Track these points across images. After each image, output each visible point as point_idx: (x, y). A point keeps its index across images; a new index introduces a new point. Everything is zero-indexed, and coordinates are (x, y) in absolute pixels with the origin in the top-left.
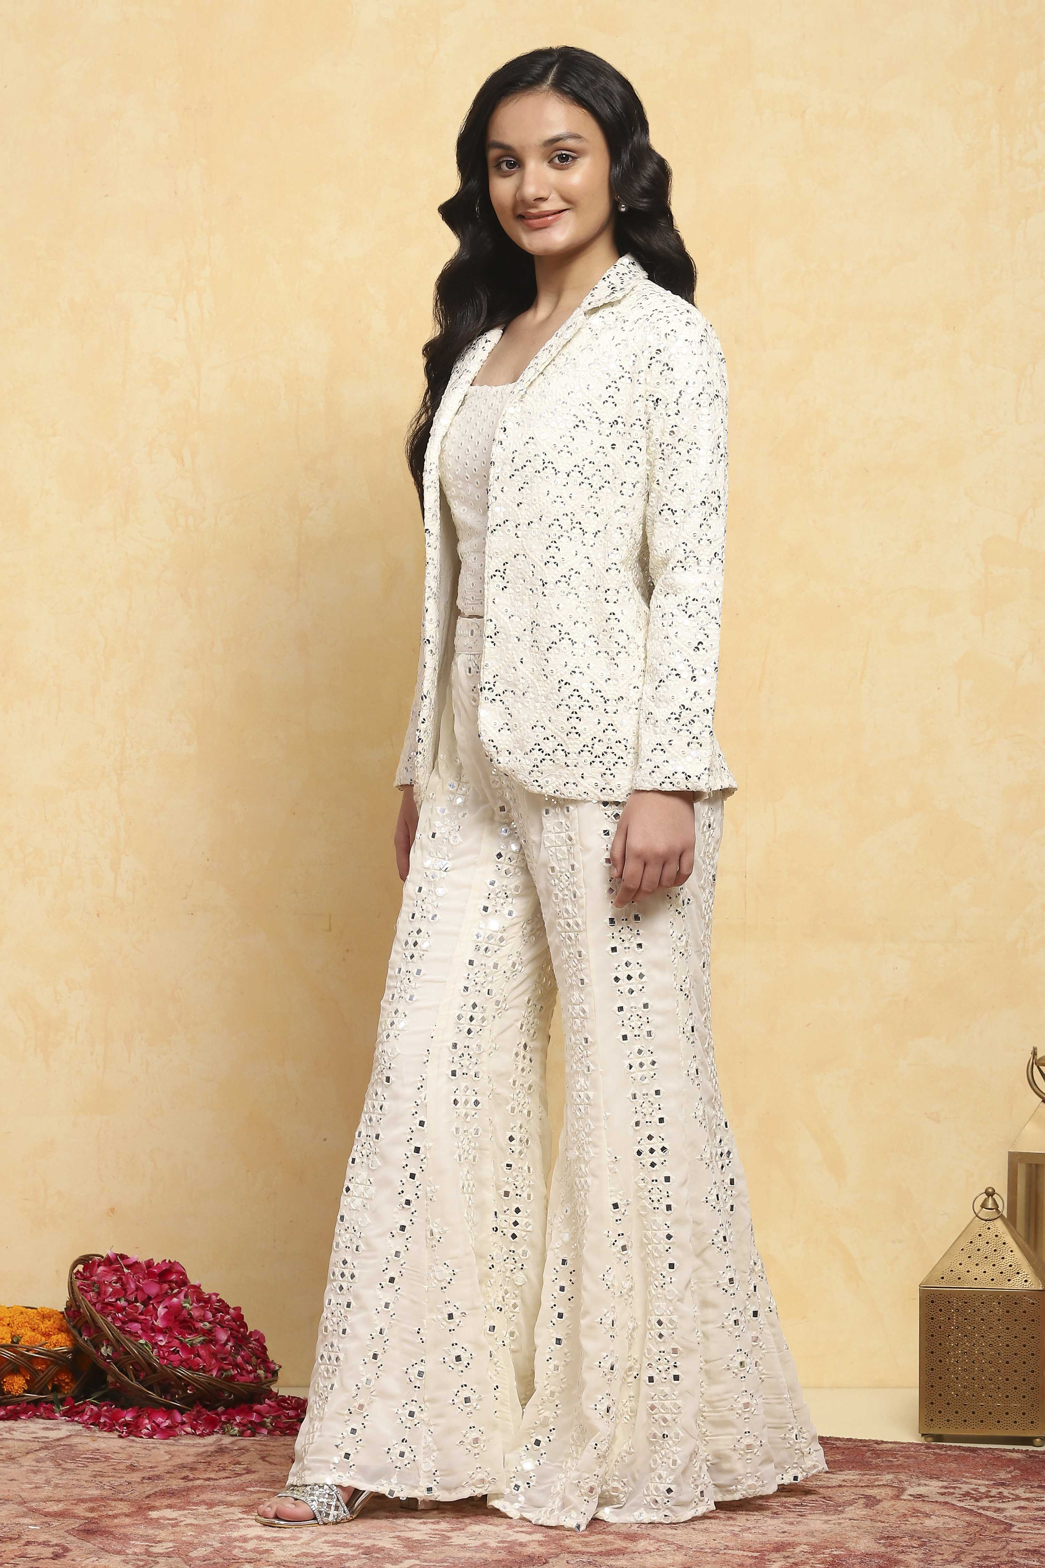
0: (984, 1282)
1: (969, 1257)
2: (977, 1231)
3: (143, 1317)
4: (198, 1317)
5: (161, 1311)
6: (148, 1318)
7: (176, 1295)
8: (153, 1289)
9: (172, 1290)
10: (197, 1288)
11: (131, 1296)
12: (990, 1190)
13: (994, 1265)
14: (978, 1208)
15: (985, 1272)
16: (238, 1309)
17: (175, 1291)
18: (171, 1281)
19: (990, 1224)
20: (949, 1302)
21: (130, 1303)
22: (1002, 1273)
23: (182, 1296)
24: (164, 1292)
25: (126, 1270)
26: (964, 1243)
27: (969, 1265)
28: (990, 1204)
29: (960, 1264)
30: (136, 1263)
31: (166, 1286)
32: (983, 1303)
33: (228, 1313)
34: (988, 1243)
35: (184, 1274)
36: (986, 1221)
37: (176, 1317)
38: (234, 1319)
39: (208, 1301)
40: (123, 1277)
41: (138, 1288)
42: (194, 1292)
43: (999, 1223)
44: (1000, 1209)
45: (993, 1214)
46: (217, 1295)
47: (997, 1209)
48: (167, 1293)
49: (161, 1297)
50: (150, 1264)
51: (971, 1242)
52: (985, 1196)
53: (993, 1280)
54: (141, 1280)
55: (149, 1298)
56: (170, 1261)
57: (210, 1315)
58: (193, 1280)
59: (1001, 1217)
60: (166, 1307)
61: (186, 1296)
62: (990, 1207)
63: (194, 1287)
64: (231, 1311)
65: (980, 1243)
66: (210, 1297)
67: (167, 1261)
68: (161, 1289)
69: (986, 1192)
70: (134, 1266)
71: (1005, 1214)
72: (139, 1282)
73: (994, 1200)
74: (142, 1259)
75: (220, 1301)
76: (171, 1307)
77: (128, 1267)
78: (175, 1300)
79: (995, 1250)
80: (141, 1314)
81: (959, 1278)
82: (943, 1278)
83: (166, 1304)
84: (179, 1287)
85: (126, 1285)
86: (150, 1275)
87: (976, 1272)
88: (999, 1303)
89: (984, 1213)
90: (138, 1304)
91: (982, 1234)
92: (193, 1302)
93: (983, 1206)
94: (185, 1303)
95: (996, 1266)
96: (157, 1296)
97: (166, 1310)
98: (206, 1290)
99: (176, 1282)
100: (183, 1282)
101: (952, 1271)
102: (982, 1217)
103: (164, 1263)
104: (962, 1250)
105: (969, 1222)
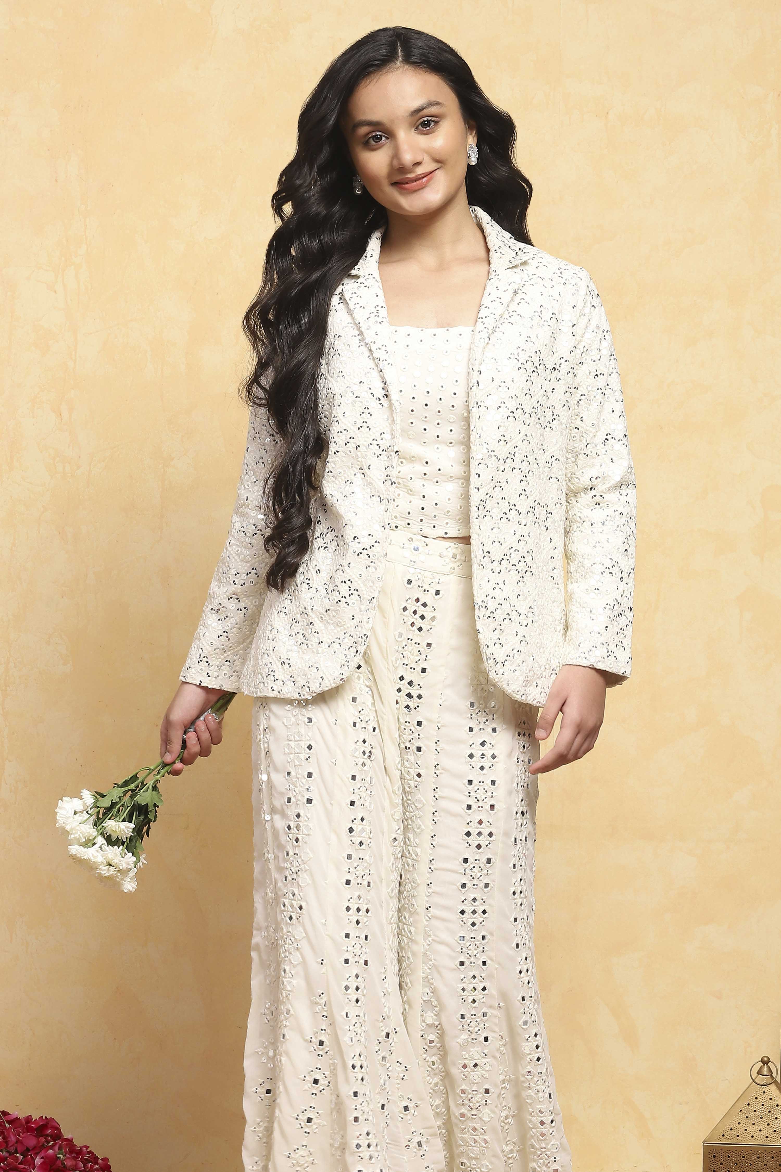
0: (759, 1139)
1: (747, 1117)
2: (754, 1094)
3: (22, 1166)
4: (70, 1166)
5: (38, 1161)
6: (26, 1167)
7: (52, 1147)
8: (31, 1141)
9: (48, 1142)
10: (70, 1141)
11: (12, 1148)
12: (766, 1059)
13: (768, 1125)
14: (754, 1075)
15: (760, 1130)
16: (106, 1160)
17: (51, 1144)
18: (48, 1135)
19: (765, 1089)
20: (729, 1157)
21: (11, 1154)
22: (775, 1131)
23: (56, 1148)
24: (40, 1144)
25: (7, 1125)
26: (742, 1105)
27: (746, 1124)
28: (765, 1071)
29: (739, 1123)
30: (17, 1119)
31: (42, 1139)
32: (758, 1158)
33: (97, 1164)
34: (763, 1105)
35: (58, 1129)
36: (762, 1085)
37: (51, 1166)
38: (101, 1168)
39: (80, 1152)
40: (5, 1131)
41: (18, 1141)
42: (67, 1145)
43: (773, 1087)
44: (774, 1075)
45: (768, 1080)
46: (87, 1147)
47: (771, 1076)
48: (43, 1144)
49: (38, 1149)
50: (28, 1119)
51: (749, 1104)
52: (761, 1064)
53: (767, 1137)
54: (21, 1134)
55: (28, 1150)
56: (46, 1117)
57: (81, 1164)
58: (67, 1135)
59: (775, 1082)
60: (42, 1158)
61: (60, 1149)
62: (765, 1073)
63: (67, 1140)
64: (100, 1161)
65: (756, 1105)
66: (81, 1149)
67: (44, 1118)
68: (38, 1142)
69: (762, 1061)
70: (15, 1121)
71: (778, 1080)
72: (19, 1136)
73: (769, 1067)
74: (22, 1116)
75: (90, 1152)
76: (46, 1157)
77: (9, 1122)
78: (51, 1151)
79: (769, 1112)
80: (21, 1163)
81: (738, 1136)
82: (723, 1135)
83: (42, 1155)
84: (54, 1140)
85: (7, 1138)
86: (29, 1129)
87: (753, 1130)
88: (773, 1158)
89: (760, 1079)
90: (18, 1155)
91: (758, 1097)
92: (66, 1153)
93: (759, 1073)
94: (59, 1154)
95: (771, 1125)
96: (34, 1148)
97: (42, 1160)
98: (78, 1143)
99: (51, 1136)
100: (57, 1136)
101: (731, 1129)
102: (759, 1082)
103: (41, 1119)
104: (741, 1111)
105: (747, 1086)
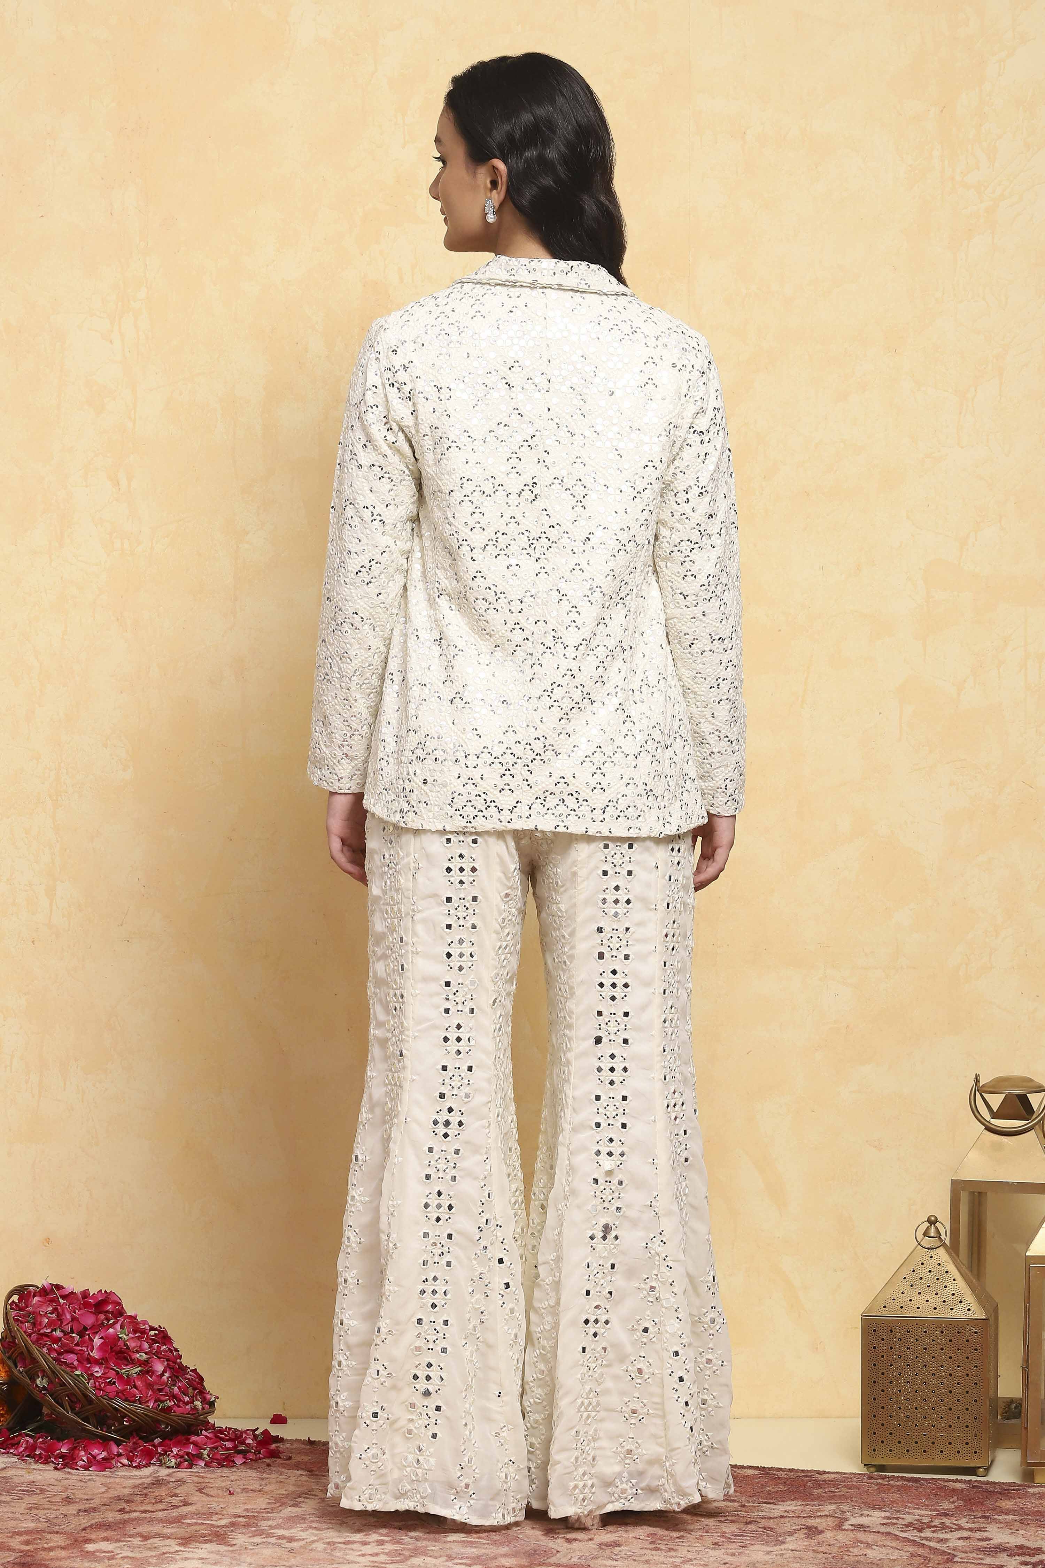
0: (926, 1311)
1: (912, 1286)
2: (919, 1259)
3: (79, 1348)
4: (134, 1348)
5: (97, 1341)
6: (84, 1348)
7: (112, 1326)
8: (89, 1320)
9: (108, 1320)
10: (133, 1318)
11: (67, 1327)
12: (933, 1218)
13: (937, 1294)
14: (920, 1236)
15: (927, 1301)
17: (112, 1321)
18: (107, 1312)
19: (932, 1252)
20: (892, 1331)
21: (66, 1333)
22: (944, 1301)
23: (118, 1326)
24: (100, 1323)
25: (61, 1301)
26: (906, 1272)
27: (911, 1293)
28: (932, 1232)
29: (903, 1293)
30: (72, 1293)
31: (102, 1317)
32: (926, 1332)
33: (165, 1344)
34: (930, 1271)
35: (120, 1304)
36: (929, 1249)
37: (112, 1348)
39: (144, 1331)
40: (59, 1307)
41: (74, 1319)
42: (130, 1322)
43: (941, 1251)
44: (943, 1237)
45: (935, 1242)
47: (939, 1238)
48: (102, 1323)
49: (97, 1328)
50: (85, 1294)
51: (914, 1271)
52: (927, 1224)
53: (935, 1309)
54: (77, 1311)
55: (85, 1329)
56: (105, 1291)
57: (146, 1346)
58: (130, 1311)
59: (944, 1245)
60: (102, 1338)
61: (122, 1327)
62: (932, 1235)
63: (130, 1317)
65: (923, 1271)
66: (146, 1327)
67: (103, 1292)
68: (97, 1320)
69: (929, 1221)
70: (70, 1296)
71: (948, 1242)
72: (75, 1313)
73: (937, 1228)
74: (78, 1289)
75: (157, 1331)
76: (106, 1337)
77: (63, 1297)
78: (111, 1330)
79: (938, 1279)
80: (77, 1345)
81: (902, 1307)
82: (885, 1307)
83: (102, 1335)
84: (115, 1318)
85: (62, 1315)
86: (87, 1305)
87: (919, 1300)
88: (942, 1332)
89: (926, 1242)
90: (74, 1335)
91: (925, 1262)
92: (129, 1332)
93: (925, 1234)
94: (121, 1333)
95: (939, 1295)
96: (92, 1327)
97: (102, 1340)
98: (142, 1319)
99: (112, 1313)
100: (120, 1312)
101: (894, 1299)
102: (925, 1245)
103: (100, 1293)
104: (905, 1278)
105: (912, 1250)
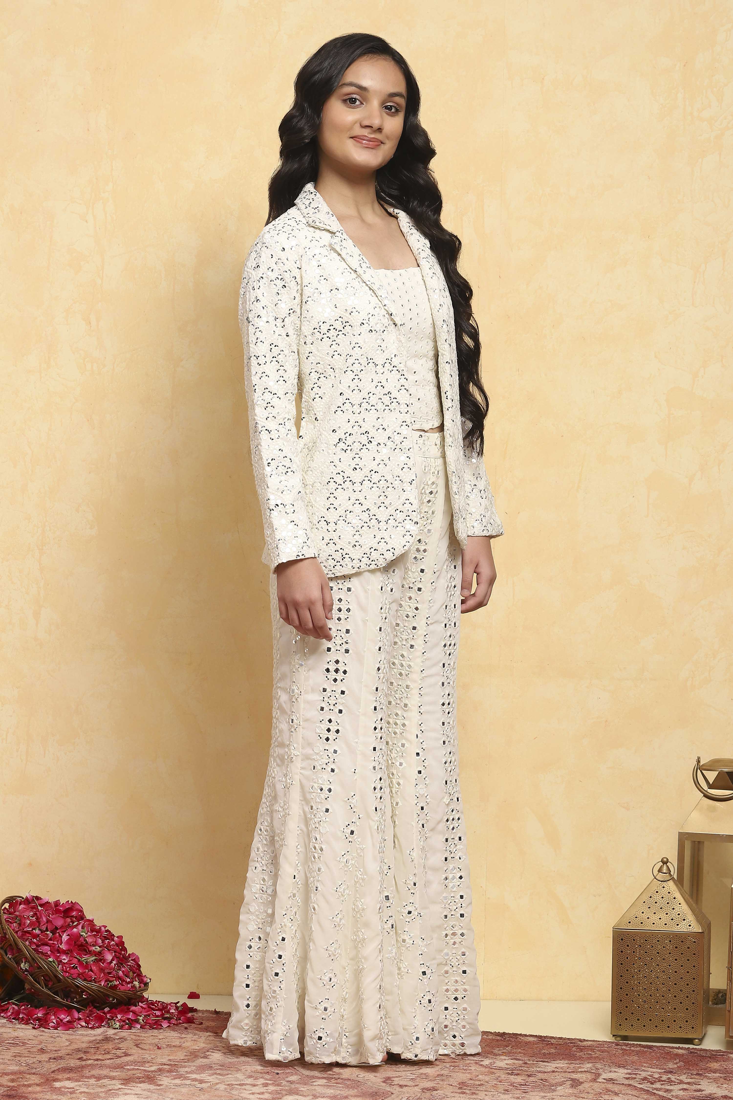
0: (659, 926)
1: (649, 908)
2: (655, 888)
3: (52, 942)
4: (91, 943)
5: (65, 937)
7: (76, 926)
8: (59, 922)
9: (73, 923)
10: (91, 922)
11: (43, 926)
12: (665, 860)
13: (667, 914)
14: (656, 872)
15: (660, 919)
16: (120, 937)
17: (75, 923)
18: (73, 916)
19: (664, 884)
20: (634, 940)
21: (42, 931)
22: (672, 919)
23: (80, 927)
24: (67, 924)
25: (39, 908)
26: (645, 898)
27: (649, 913)
28: (665, 870)
29: (643, 913)
30: (48, 902)
31: (69, 920)
32: (658, 941)
33: (113, 941)
34: (662, 898)
35: (82, 911)
36: (662, 881)
37: (75, 942)
38: (117, 945)
39: (99, 931)
40: (38, 913)
41: (48, 921)
42: (89, 924)
43: (671, 883)
44: (672, 873)
45: (667, 877)
46: (105, 927)
47: (670, 873)
48: (69, 925)
49: (65, 928)
50: (57, 903)
51: (651, 897)
52: (661, 864)
53: (666, 924)
54: (51, 916)
55: (56, 928)
56: (71, 902)
57: (100, 941)
58: (88, 916)
59: (673, 879)
60: (68, 935)
61: (83, 928)
62: (665, 871)
63: (89, 920)
64: (116, 939)
65: (657, 897)
66: (100, 928)
67: (70, 902)
68: (65, 922)
69: (662, 861)
70: (46, 905)
71: (675, 877)
72: (49, 917)
73: (668, 867)
74: (52, 900)
75: (107, 931)
76: (72, 935)
77: (41, 905)
78: (75, 930)
79: (668, 903)
80: (50, 940)
81: (642, 923)
82: (630, 922)
83: (68, 933)
84: (78, 921)
85: (40, 919)
86: (58, 911)
87: (654, 918)
88: (670, 941)
89: (660, 876)
90: (48, 933)
91: (659, 891)
92: (88, 931)
93: (660, 871)
94: (82, 932)
95: (669, 914)
96: (62, 927)
97: (69, 937)
98: (98, 923)
99: (76, 917)
100: (81, 917)
101: (636, 917)
102: (659, 879)
103: (67, 903)
104: (644, 902)
105: (649, 882)
